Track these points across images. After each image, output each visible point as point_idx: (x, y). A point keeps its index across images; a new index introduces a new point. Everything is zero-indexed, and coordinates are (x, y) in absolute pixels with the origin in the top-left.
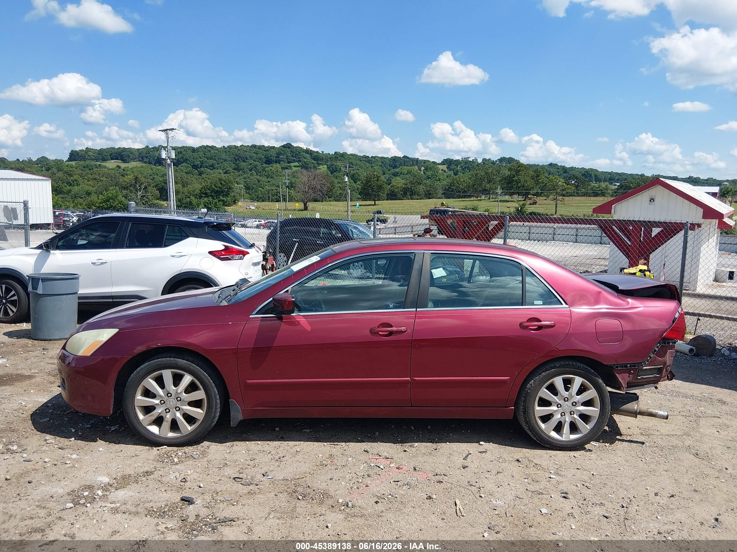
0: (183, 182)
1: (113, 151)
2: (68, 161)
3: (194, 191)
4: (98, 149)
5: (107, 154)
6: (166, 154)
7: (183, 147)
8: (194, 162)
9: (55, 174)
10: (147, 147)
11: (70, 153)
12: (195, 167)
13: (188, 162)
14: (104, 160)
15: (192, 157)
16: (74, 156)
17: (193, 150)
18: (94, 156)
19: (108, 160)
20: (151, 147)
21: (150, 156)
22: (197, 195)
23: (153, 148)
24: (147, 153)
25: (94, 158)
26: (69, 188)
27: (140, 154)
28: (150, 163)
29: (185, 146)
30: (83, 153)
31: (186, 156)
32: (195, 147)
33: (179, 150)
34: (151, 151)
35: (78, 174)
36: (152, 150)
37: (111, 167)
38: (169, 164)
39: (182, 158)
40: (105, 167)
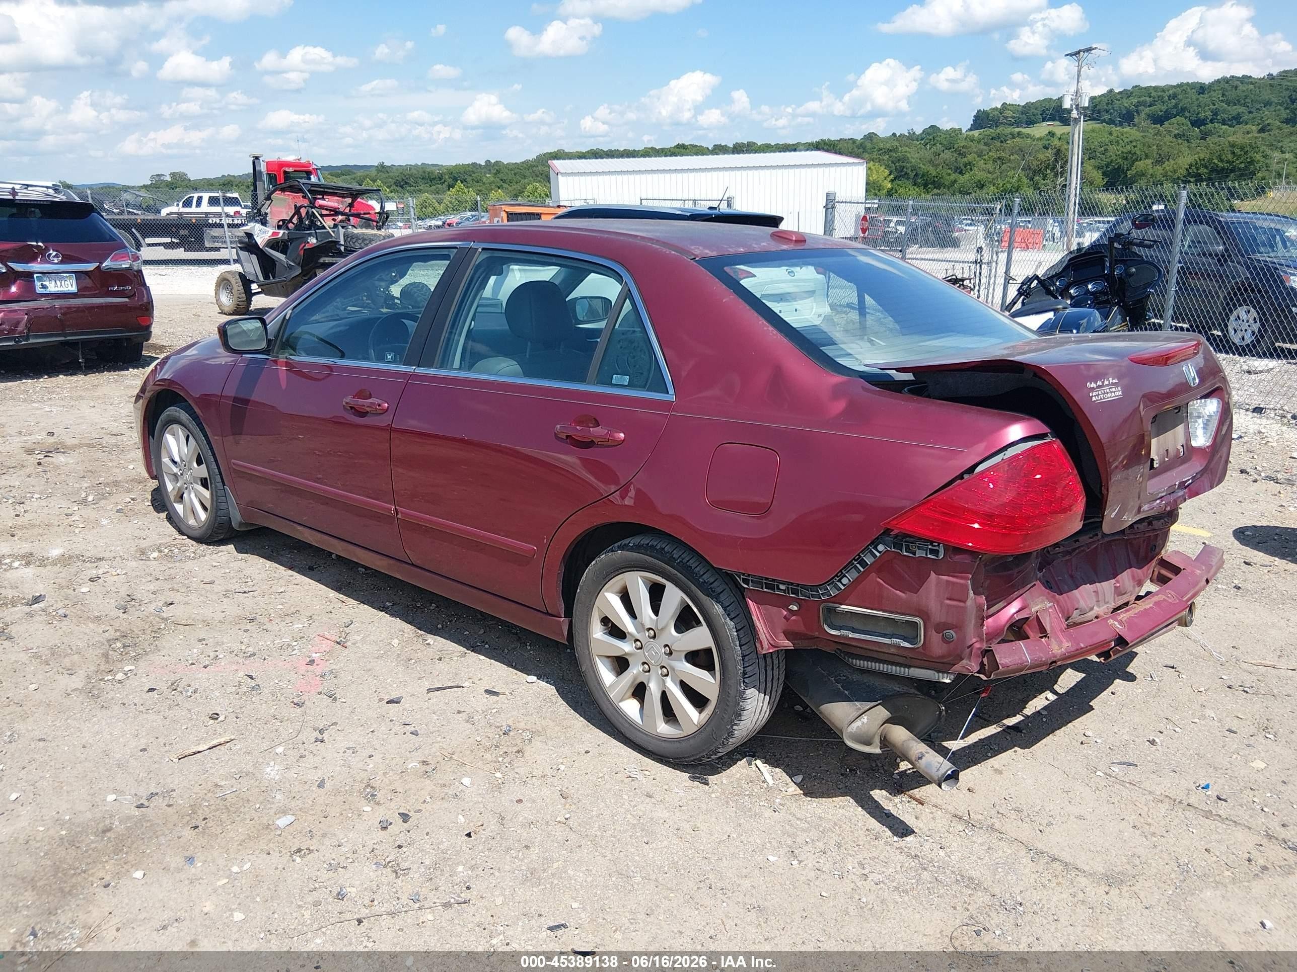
0: (1160, 155)
1: (1048, 104)
2: (970, 130)
3: (1175, 171)
4: (1022, 104)
5: (1035, 112)
6: (1072, 100)
7: (1179, 86)
8: (1198, 114)
9: (939, 154)
10: (1111, 91)
11: (975, 116)
12: (1198, 123)
13: (1187, 114)
14: (1031, 123)
15: (1196, 103)
16: (982, 120)
17: (1202, 89)
18: (1013, 117)
19: (1036, 123)
20: (1117, 91)
21: (1113, 108)
22: (1179, 178)
23: (1120, 93)
24: (1108, 104)
25: (1013, 121)
26: (953, 176)
27: (1095, 106)
28: (1111, 122)
29: (1185, 82)
30: (996, 113)
31: (1184, 103)
32: (1207, 83)
33: (1171, 92)
34: (1117, 100)
35: (975, 153)
36: (1118, 97)
37: (1037, 136)
38: (1075, 119)
39: (1176, 106)
40: (1028, 136)
